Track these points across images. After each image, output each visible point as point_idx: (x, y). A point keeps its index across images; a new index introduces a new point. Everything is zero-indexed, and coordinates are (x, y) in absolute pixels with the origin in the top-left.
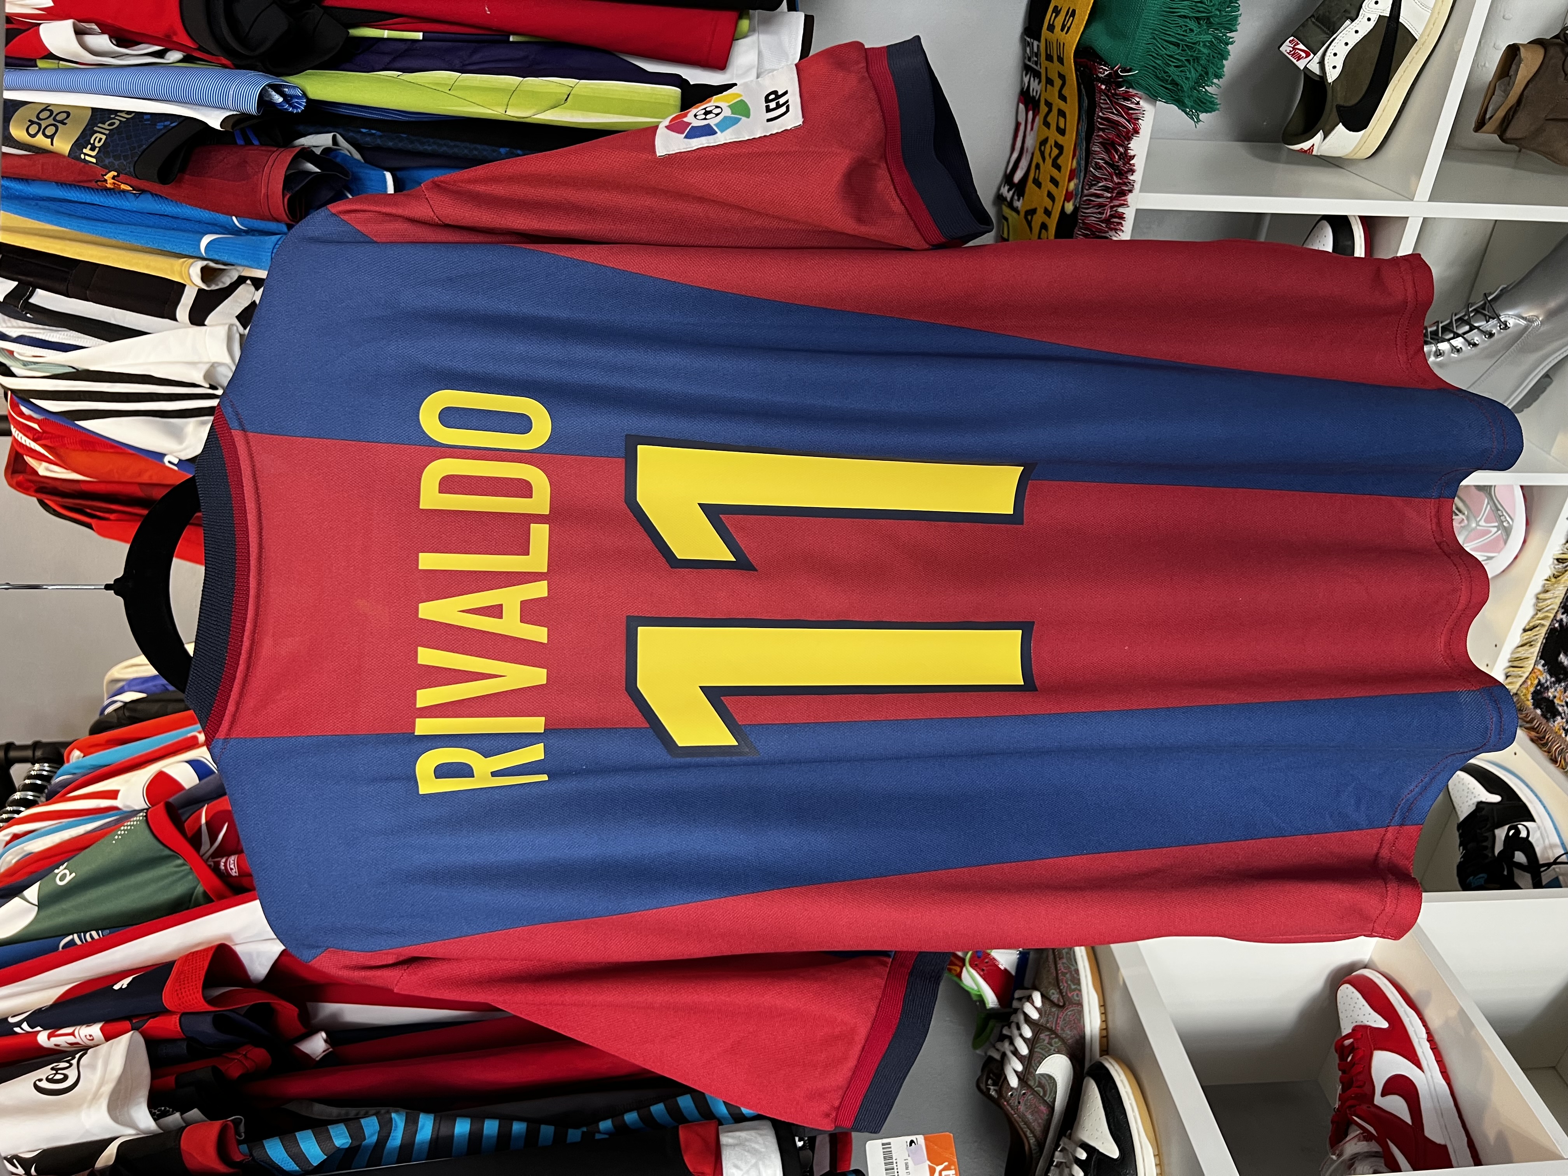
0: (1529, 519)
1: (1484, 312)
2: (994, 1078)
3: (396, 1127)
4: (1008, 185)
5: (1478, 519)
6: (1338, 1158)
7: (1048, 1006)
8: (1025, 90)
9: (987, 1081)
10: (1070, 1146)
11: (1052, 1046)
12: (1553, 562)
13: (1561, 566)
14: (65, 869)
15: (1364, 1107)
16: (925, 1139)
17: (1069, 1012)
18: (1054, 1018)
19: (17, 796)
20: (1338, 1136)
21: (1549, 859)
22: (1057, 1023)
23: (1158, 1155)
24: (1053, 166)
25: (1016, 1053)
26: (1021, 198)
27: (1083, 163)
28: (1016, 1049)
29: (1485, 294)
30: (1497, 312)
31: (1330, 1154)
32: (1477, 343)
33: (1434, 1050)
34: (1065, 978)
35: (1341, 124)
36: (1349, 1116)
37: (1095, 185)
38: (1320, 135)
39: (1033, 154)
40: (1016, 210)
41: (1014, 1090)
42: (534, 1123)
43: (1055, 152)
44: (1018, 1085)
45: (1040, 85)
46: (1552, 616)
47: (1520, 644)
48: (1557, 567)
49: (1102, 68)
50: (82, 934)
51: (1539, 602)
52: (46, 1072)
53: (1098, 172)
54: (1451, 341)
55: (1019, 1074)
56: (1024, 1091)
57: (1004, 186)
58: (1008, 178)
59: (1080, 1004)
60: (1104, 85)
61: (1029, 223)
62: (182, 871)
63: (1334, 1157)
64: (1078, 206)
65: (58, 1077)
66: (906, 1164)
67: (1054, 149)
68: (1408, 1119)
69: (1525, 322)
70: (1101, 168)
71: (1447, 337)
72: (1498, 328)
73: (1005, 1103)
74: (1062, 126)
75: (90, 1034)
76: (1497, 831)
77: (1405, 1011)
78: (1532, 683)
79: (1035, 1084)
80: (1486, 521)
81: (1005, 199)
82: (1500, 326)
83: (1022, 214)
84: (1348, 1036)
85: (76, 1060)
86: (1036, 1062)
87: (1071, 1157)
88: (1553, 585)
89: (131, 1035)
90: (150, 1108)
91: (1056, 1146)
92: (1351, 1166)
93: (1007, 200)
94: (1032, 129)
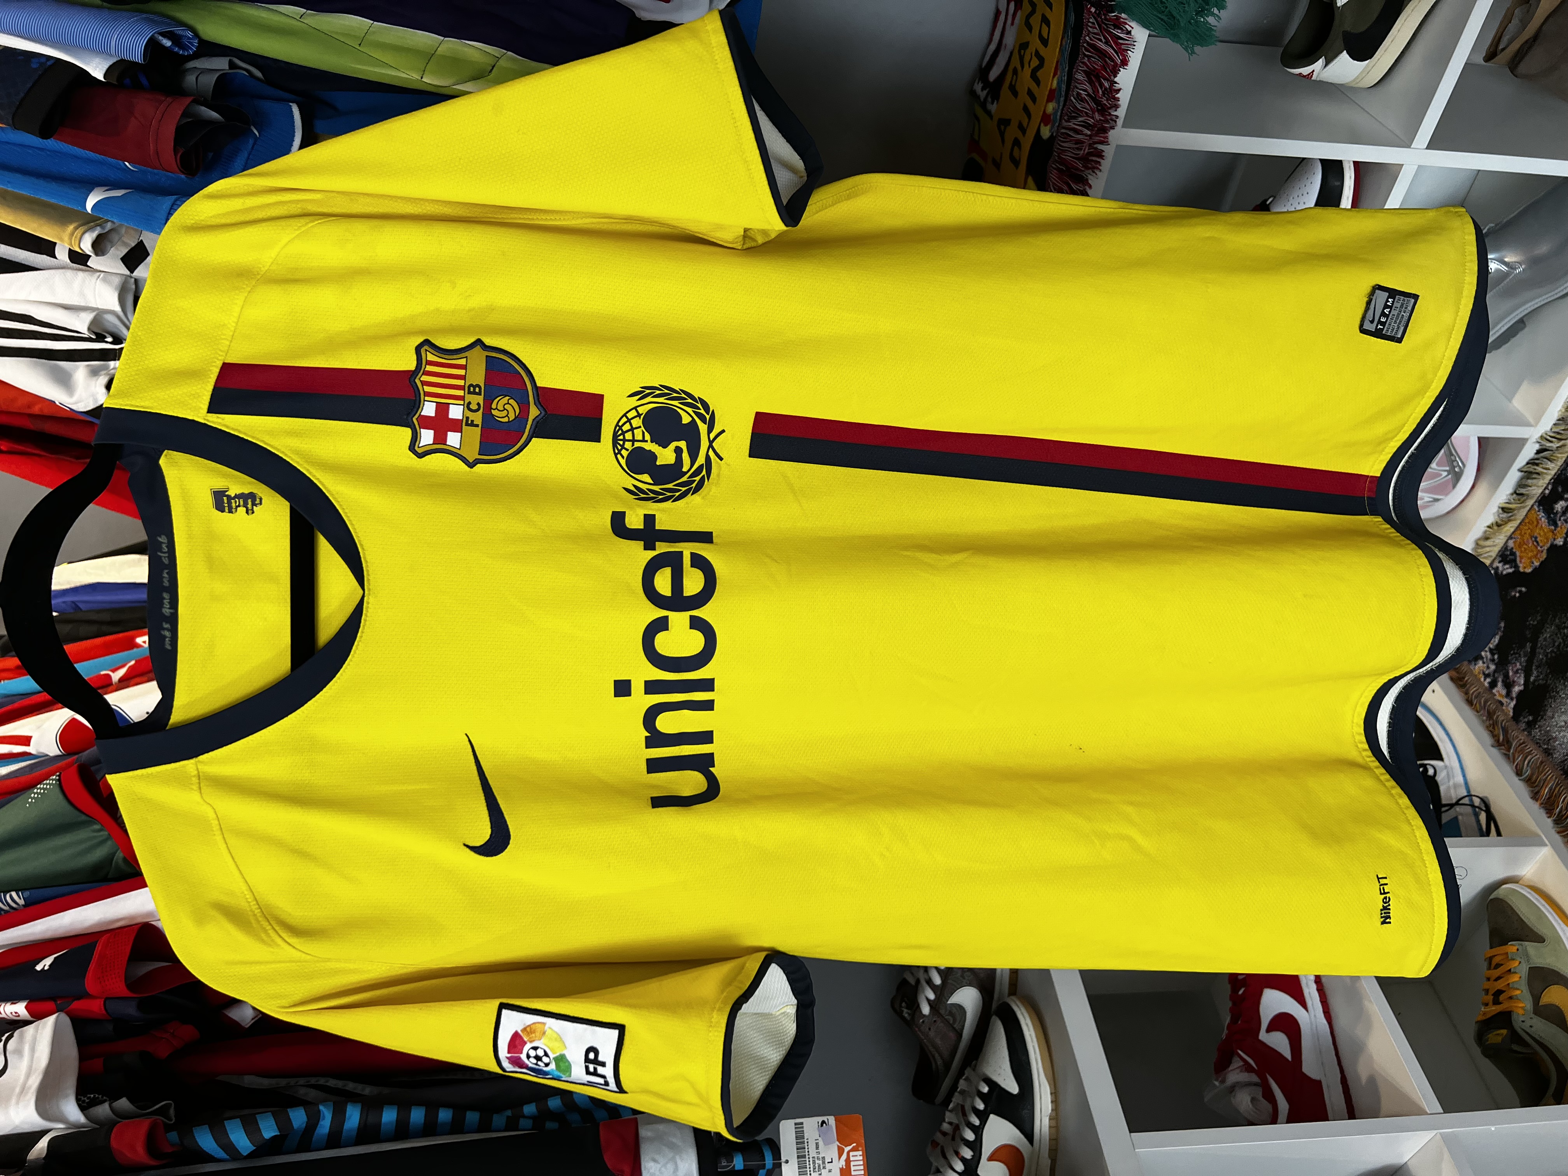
0: (1481, 465)
2: (907, 1001)
3: (324, 1117)
4: (982, 83)
6: (1220, 1085)
9: (900, 1004)
10: (974, 1077)
11: (964, 979)
12: (1498, 510)
13: (1505, 515)
15: (1250, 1040)
16: (835, 1120)
20: (1222, 1066)
21: (1451, 799)
24: (1031, 77)
25: (929, 982)
26: (995, 102)
27: (1064, 87)
28: (930, 979)
31: (1213, 1079)
33: (1320, 992)
36: (1235, 1051)
37: (1075, 118)
38: (1321, 62)
39: (1011, 53)
41: (925, 1018)
43: (1035, 62)
44: (930, 1013)
48: (1501, 516)
50: (2, 894)
51: (1478, 549)
53: (1080, 104)
55: (931, 1002)
56: (934, 1019)
57: (978, 83)
58: (983, 72)
60: (1094, 7)
61: (1002, 134)
62: (99, 837)
64: (1054, 135)
66: (817, 1144)
67: (1034, 58)
68: (1288, 1055)
69: (1507, 269)
70: (1083, 100)
73: (917, 1029)
74: (1045, 36)
75: (16, 1011)
79: (946, 1011)
80: (1437, 465)
83: (996, 120)
85: (3, 1043)
86: (948, 992)
87: (975, 1092)
88: (1494, 534)
89: (58, 1017)
90: (79, 1097)
91: (960, 1074)
92: (1231, 1092)
93: (980, 100)
94: (1012, 24)
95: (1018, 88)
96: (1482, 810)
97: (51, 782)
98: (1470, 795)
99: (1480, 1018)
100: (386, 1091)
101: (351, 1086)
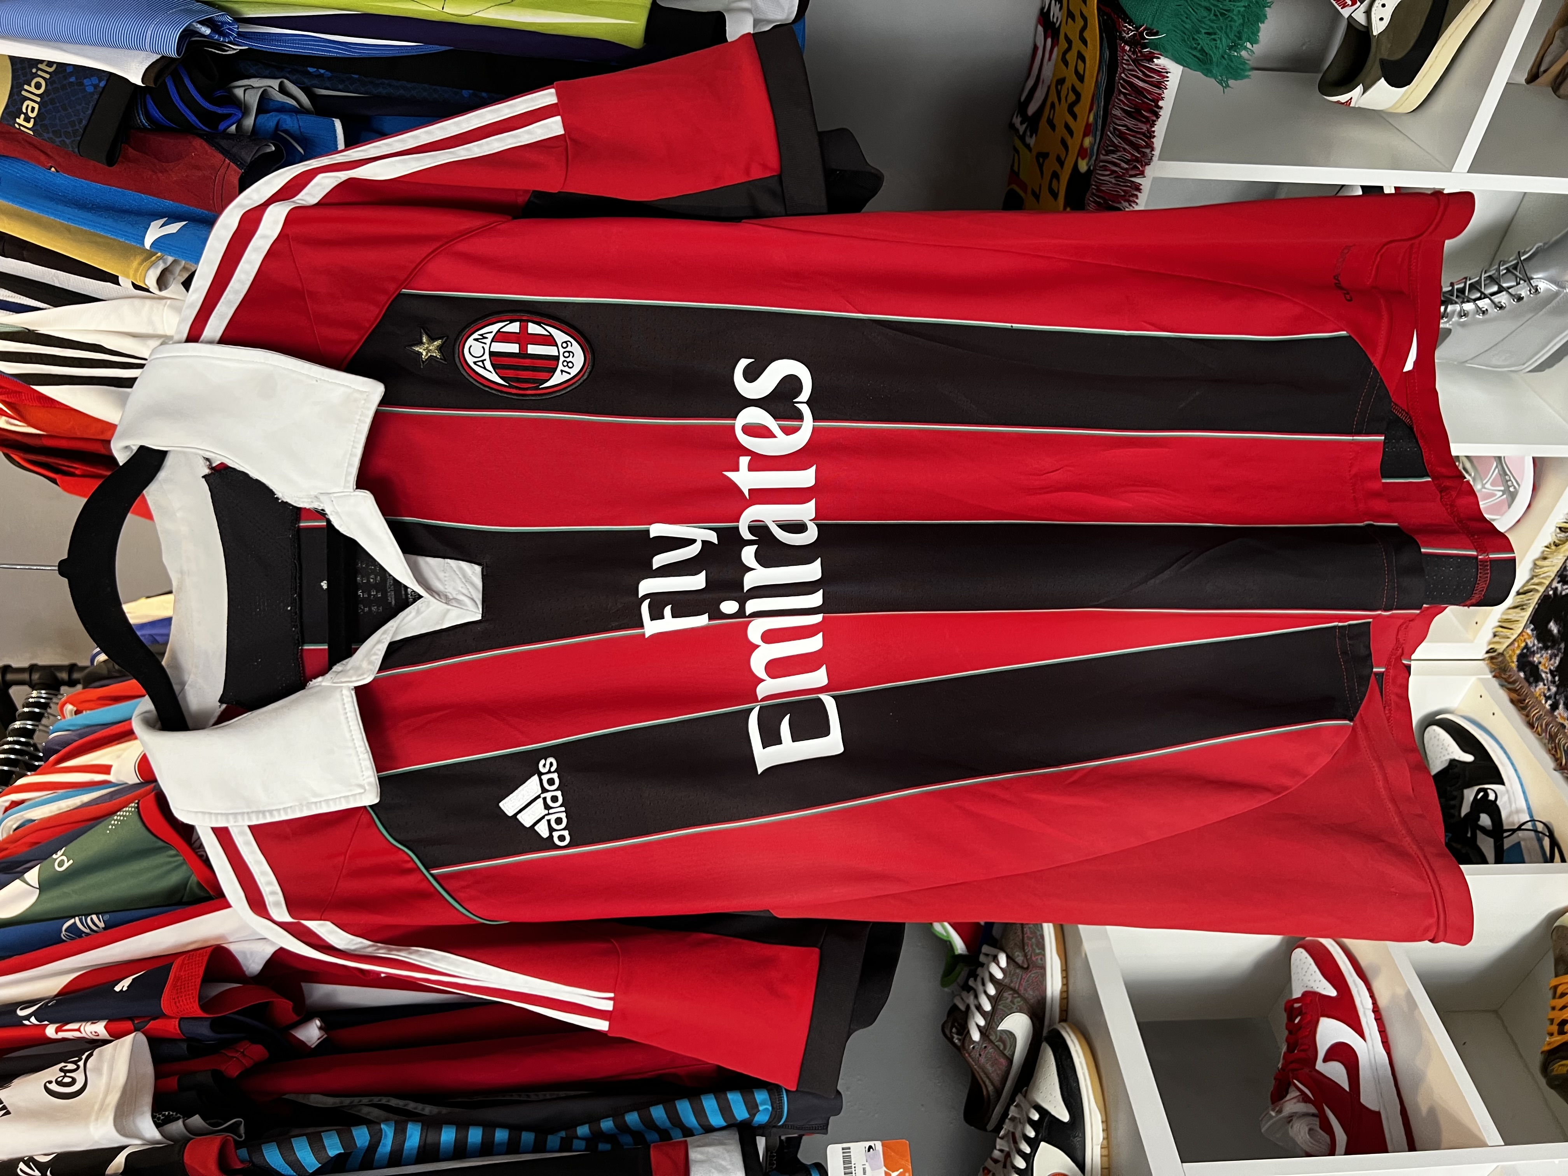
0: (1536, 484)
1: (1515, 272)
2: (958, 1027)
3: (386, 1135)
4: (1021, 116)
5: (1484, 482)
6: (1277, 1115)
7: (1012, 967)
8: (1045, 10)
9: (951, 1029)
10: (1025, 1105)
11: (1014, 1004)
12: (1556, 530)
13: (1563, 535)
14: (62, 855)
15: (1307, 1070)
16: (883, 1145)
17: (1032, 974)
18: (1017, 978)
19: (17, 725)
20: (1279, 1095)
21: (1513, 824)
22: (1020, 984)
23: (1106, 1122)
24: (1069, 111)
25: (979, 1008)
26: (1034, 135)
27: (1100, 122)
28: (980, 1005)
29: (1519, 252)
30: (1528, 274)
31: (1270, 1108)
32: (1504, 306)
33: (1378, 1021)
34: (1030, 942)
35: (1383, 79)
36: (1291, 1080)
38: (1359, 89)
39: (1049, 87)
40: (1028, 147)
41: (975, 1044)
42: (515, 1129)
43: (1072, 97)
44: (980, 1038)
45: (1062, 11)
46: (1547, 582)
47: (1512, 606)
48: (1559, 535)
49: (1126, 27)
50: (83, 917)
51: (1537, 569)
52: (53, 1073)
54: (1477, 302)
55: (981, 1028)
56: (984, 1045)
57: (1017, 117)
58: (1022, 106)
59: (1043, 968)
60: (1128, 45)
61: (1041, 167)
62: (175, 862)
63: (1273, 1114)
64: (1092, 168)
65: (67, 1080)
66: (864, 1169)
67: (1070, 92)
68: (1346, 1086)
69: (1557, 288)
71: (1473, 297)
72: (1529, 293)
73: (967, 1055)
74: (1081, 72)
75: (96, 1031)
76: (1466, 791)
77: (1354, 981)
78: (1519, 646)
79: (996, 1037)
80: (1492, 485)
81: (1017, 130)
82: (1530, 291)
83: (1034, 153)
84: (1297, 1000)
85: (83, 1061)
86: (999, 1018)
87: (1026, 1119)
88: (1552, 553)
89: (135, 1035)
90: (155, 1114)
91: (1012, 1100)
92: (1289, 1122)
93: (1019, 133)
94: (1050, 59)
95: (1055, 121)
96: (1545, 835)
97: (130, 809)
98: (1533, 820)
99: (1547, 1048)
100: (444, 1110)
101: (411, 1106)
